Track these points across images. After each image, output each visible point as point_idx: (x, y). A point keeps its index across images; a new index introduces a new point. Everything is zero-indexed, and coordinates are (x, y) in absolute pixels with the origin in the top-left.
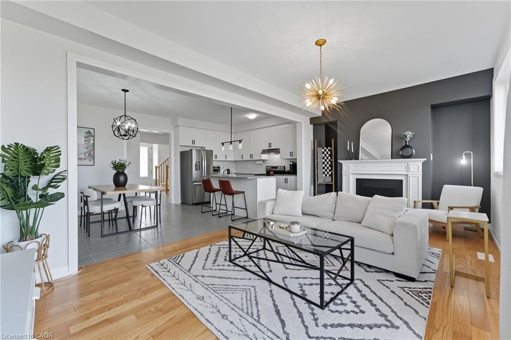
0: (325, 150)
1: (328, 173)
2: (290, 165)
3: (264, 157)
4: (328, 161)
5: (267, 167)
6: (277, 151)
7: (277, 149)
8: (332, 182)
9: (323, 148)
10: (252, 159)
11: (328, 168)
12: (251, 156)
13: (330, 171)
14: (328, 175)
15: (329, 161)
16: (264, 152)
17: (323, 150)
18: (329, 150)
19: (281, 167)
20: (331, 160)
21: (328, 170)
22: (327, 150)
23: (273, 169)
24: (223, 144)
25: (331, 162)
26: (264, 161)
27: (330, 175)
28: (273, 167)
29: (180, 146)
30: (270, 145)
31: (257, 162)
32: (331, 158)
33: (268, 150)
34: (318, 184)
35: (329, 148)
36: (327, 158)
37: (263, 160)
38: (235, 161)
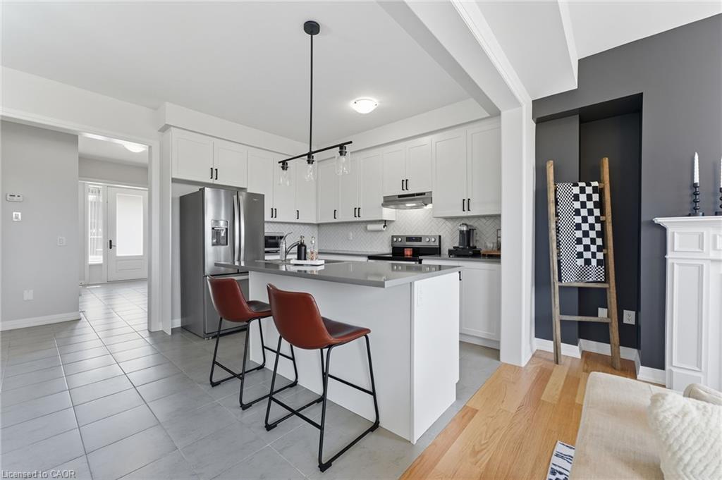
0: (582, 190)
1: (594, 255)
2: (461, 232)
3: (388, 213)
4: (591, 220)
5: (393, 237)
6: (422, 198)
7: (423, 194)
8: (607, 280)
9: (576, 185)
10: (357, 219)
11: (593, 241)
12: (357, 211)
13: (600, 249)
14: (594, 262)
15: (597, 220)
16: (388, 201)
17: (576, 190)
18: (595, 190)
19: (430, 237)
20: (602, 218)
21: (594, 248)
22: (589, 190)
23: (409, 244)
24: (284, 164)
25: (603, 224)
26: (385, 223)
27: (599, 262)
28: (409, 239)
29: (174, 180)
30: (405, 183)
31: (370, 227)
32: (603, 213)
33: (400, 196)
34: (560, 287)
35: (595, 184)
36: (591, 212)
37: (385, 221)
38: (319, 225)
